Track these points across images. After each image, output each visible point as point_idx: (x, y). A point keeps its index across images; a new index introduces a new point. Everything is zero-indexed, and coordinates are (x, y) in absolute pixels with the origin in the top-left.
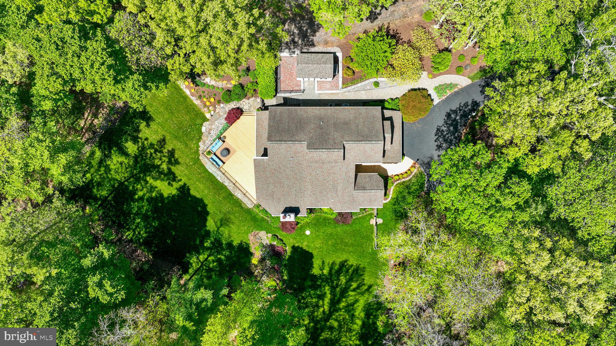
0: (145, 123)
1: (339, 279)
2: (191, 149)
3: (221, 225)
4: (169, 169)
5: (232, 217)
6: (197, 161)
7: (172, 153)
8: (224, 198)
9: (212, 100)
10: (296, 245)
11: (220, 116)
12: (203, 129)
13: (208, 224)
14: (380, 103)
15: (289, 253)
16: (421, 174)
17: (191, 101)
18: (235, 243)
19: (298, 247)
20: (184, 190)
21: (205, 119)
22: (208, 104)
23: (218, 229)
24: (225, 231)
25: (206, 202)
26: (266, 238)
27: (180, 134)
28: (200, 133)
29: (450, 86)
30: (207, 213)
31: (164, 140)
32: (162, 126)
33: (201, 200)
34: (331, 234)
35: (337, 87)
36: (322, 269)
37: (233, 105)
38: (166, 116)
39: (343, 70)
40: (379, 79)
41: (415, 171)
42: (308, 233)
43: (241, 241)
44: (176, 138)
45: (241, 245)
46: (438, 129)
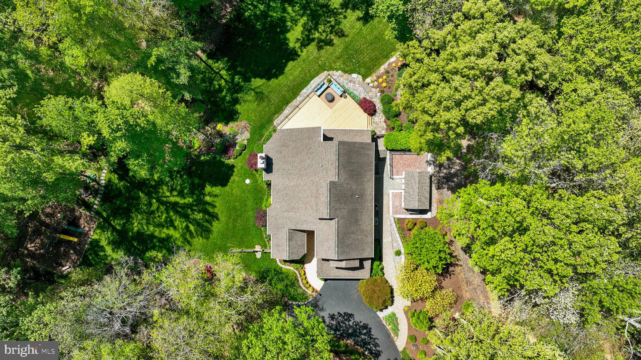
0: (361, 15)
1: (199, 212)
2: (335, 62)
3: (256, 93)
4: (313, 40)
5: (265, 104)
6: (322, 68)
7: (330, 43)
8: (284, 96)
9: (384, 85)
10: (235, 170)
11: (368, 93)
12: (354, 75)
13: (257, 79)
14: (378, 256)
15: (227, 162)
16: (306, 298)
17: (384, 63)
18: (238, 106)
19: (233, 171)
20: (293, 55)
21: (364, 77)
22: (381, 80)
23: (253, 90)
24: (250, 96)
25: (280, 78)
26: (243, 138)
27: (350, 52)
28: (351, 72)
29: (396, 329)
30: (269, 79)
31: (343, 35)
32: (359, 33)
33: (282, 72)
34: (246, 205)
35: (395, 212)
36: (210, 194)
37: (379, 106)
38: (368, 38)
39: (413, 219)
40: (403, 256)
41: (309, 291)
42: (248, 181)
43: (240, 113)
44: (346, 48)
45: (237, 113)
46: (351, 315)
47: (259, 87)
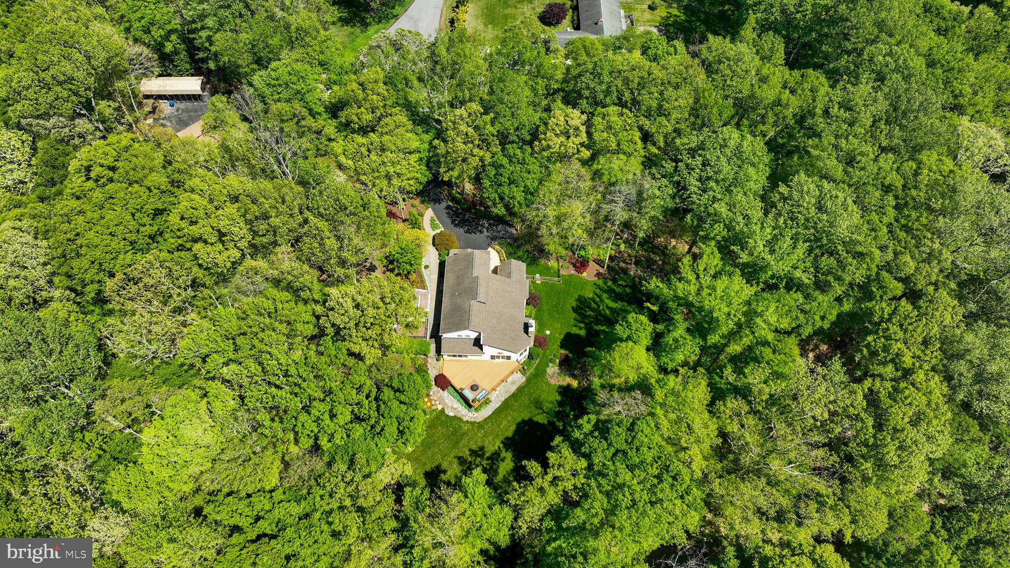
0: (442, 475)
1: (589, 316)
2: (468, 430)
3: (541, 408)
4: (488, 459)
5: (534, 396)
6: (480, 425)
7: (473, 452)
8: (516, 401)
10: (559, 344)
11: (441, 396)
12: (452, 414)
13: (542, 422)
14: (442, 265)
15: (567, 352)
16: (500, 243)
18: (559, 398)
19: (561, 343)
20: (508, 443)
21: (443, 411)
23: (544, 412)
24: (547, 406)
25: (519, 419)
26: (553, 369)
27: (454, 438)
28: (455, 418)
29: (432, 220)
30: (530, 420)
31: (459, 458)
32: (445, 456)
33: (518, 425)
34: (549, 314)
35: (425, 295)
36: (581, 328)
37: (432, 382)
38: (436, 449)
40: (423, 265)
41: (497, 247)
42: (548, 332)
43: (557, 391)
44: (457, 443)
45: (560, 393)
46: (466, 232)
47: (538, 414)
